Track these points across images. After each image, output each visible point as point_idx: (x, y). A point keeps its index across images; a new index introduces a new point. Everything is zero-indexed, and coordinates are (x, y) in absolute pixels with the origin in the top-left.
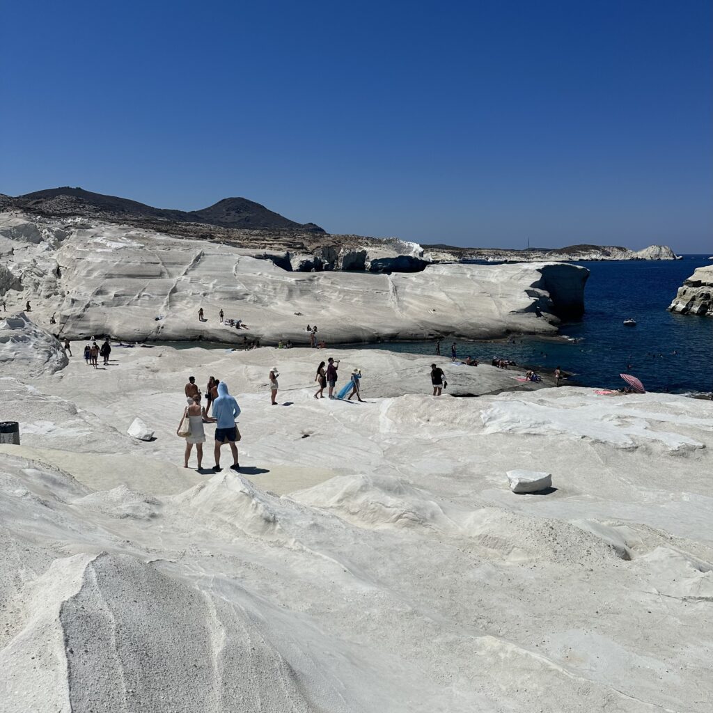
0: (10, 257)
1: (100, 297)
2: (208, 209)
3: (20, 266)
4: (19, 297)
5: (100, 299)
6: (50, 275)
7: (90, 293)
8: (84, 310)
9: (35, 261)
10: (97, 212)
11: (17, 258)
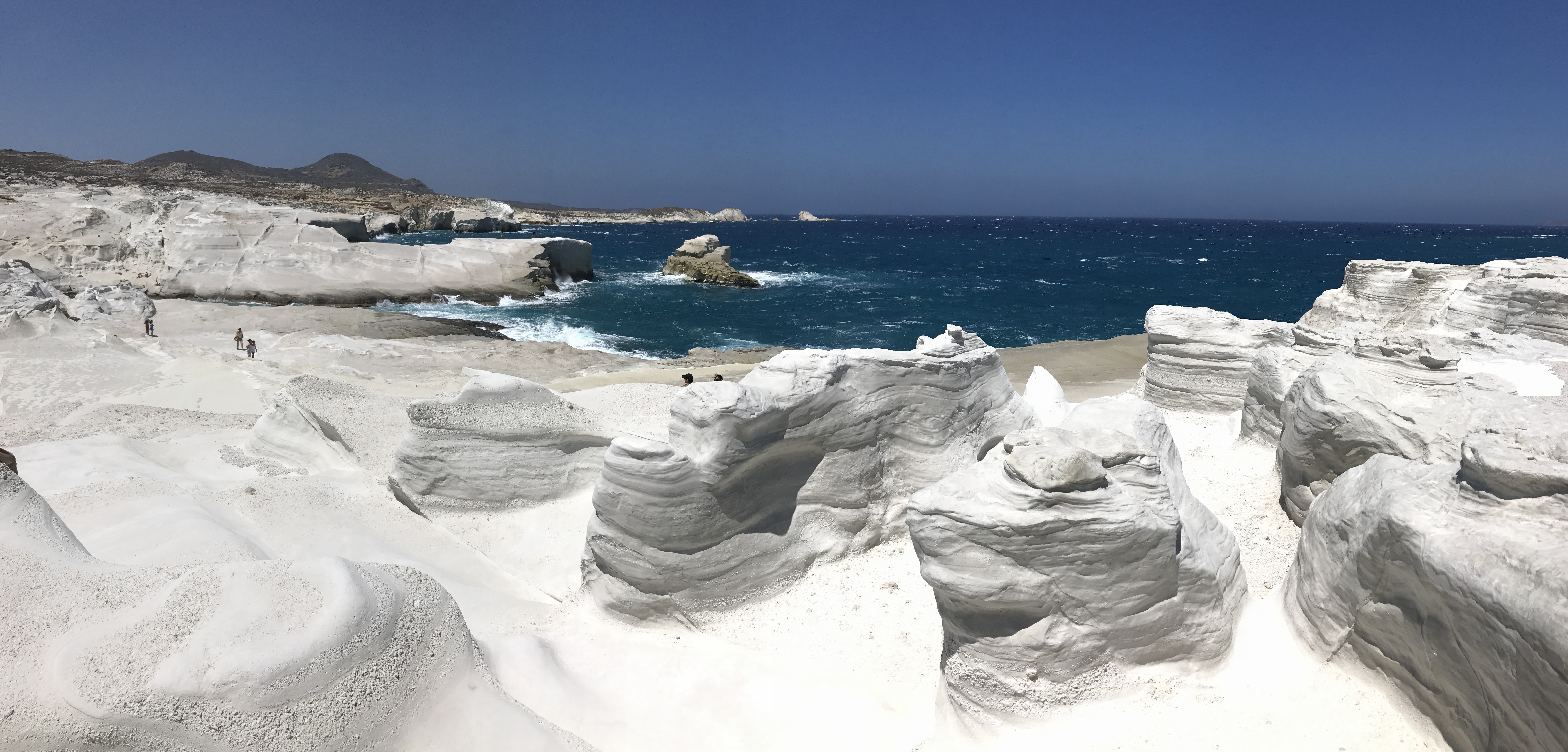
0: (129, 231)
1: (187, 265)
2: (312, 165)
3: (136, 237)
4: (135, 263)
5: (187, 267)
6: (157, 246)
7: (183, 261)
8: (177, 275)
9: (146, 234)
10: (205, 177)
11: (134, 230)
